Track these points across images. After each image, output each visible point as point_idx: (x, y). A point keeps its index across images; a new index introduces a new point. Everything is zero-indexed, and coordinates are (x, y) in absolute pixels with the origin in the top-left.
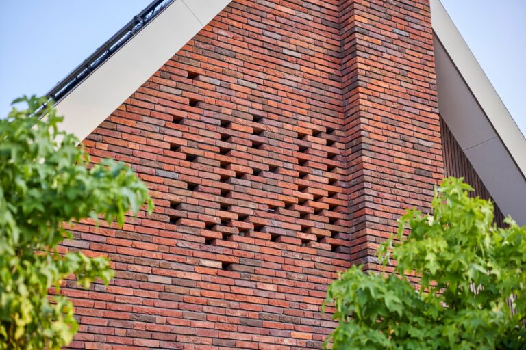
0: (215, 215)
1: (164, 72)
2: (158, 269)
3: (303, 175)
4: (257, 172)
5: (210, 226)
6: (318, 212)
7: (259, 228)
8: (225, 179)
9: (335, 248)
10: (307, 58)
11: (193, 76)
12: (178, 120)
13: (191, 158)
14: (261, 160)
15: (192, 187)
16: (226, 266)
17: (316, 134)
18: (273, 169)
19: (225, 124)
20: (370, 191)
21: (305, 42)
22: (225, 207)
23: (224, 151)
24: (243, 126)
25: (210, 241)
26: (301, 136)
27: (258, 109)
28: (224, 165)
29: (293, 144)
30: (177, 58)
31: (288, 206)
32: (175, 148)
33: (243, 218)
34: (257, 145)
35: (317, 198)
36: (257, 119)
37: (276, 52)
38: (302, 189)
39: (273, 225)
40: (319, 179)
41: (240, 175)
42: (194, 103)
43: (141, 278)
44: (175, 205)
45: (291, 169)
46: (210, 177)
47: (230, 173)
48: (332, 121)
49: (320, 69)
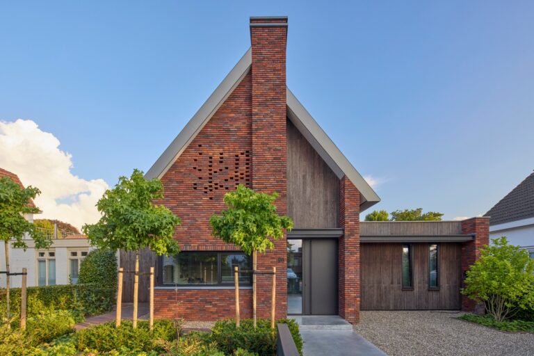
0: (207, 185)
1: (191, 147)
2: (190, 201)
3: (237, 168)
4: (221, 170)
5: (206, 188)
6: (242, 178)
7: (221, 186)
8: (210, 174)
10: (239, 129)
11: (200, 146)
12: (196, 160)
13: (200, 170)
14: (222, 166)
15: (200, 178)
16: (211, 198)
17: (242, 154)
18: (227, 168)
19: (211, 158)
20: (255, 168)
21: (239, 124)
22: (211, 182)
23: (210, 166)
24: (216, 157)
25: (206, 192)
26: (237, 156)
27: (221, 150)
28: (210, 170)
29: (233, 160)
30: (194, 141)
31: (232, 178)
32: (195, 168)
33: (216, 184)
34: (221, 162)
35: (242, 174)
36: (221, 154)
37: (228, 130)
38: (236, 172)
39: (226, 184)
40: (243, 168)
41: (215, 172)
42: (200, 154)
43: (186, 205)
44: (195, 184)
45: (232, 167)
46: (205, 174)
47: (212, 172)
48: (247, 148)
49: (244, 133)
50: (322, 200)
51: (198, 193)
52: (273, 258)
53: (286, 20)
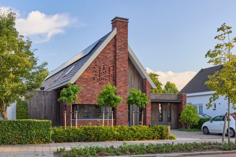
0: (98, 78)
1: (92, 62)
2: (92, 84)
3: (109, 72)
4: (104, 72)
5: (98, 79)
6: (111, 76)
7: (104, 79)
8: (100, 74)
9: (113, 80)
10: (110, 57)
11: (96, 62)
12: (94, 68)
13: (96, 72)
14: (104, 71)
15: (96, 75)
16: (100, 83)
17: (111, 67)
18: (106, 72)
19: (100, 67)
20: (117, 74)
21: (110, 55)
22: (100, 77)
23: (100, 70)
24: (102, 67)
25: (98, 81)
26: (109, 67)
27: (104, 65)
28: (100, 72)
29: (108, 68)
30: (94, 60)
31: (107, 76)
32: (94, 71)
33: (102, 78)
34: (104, 69)
35: (111, 75)
36: (104, 66)
37: (106, 57)
38: (109, 74)
39: (105, 78)
40: (111, 72)
41: (102, 73)
42: (96, 65)
43: (90, 86)
44: (94, 77)
45: (108, 71)
46: (98, 74)
47: (100, 73)
48: (113, 65)
49: (112, 58)
50: (137, 86)
51: (95, 81)
52: (123, 108)
53: (128, 20)
